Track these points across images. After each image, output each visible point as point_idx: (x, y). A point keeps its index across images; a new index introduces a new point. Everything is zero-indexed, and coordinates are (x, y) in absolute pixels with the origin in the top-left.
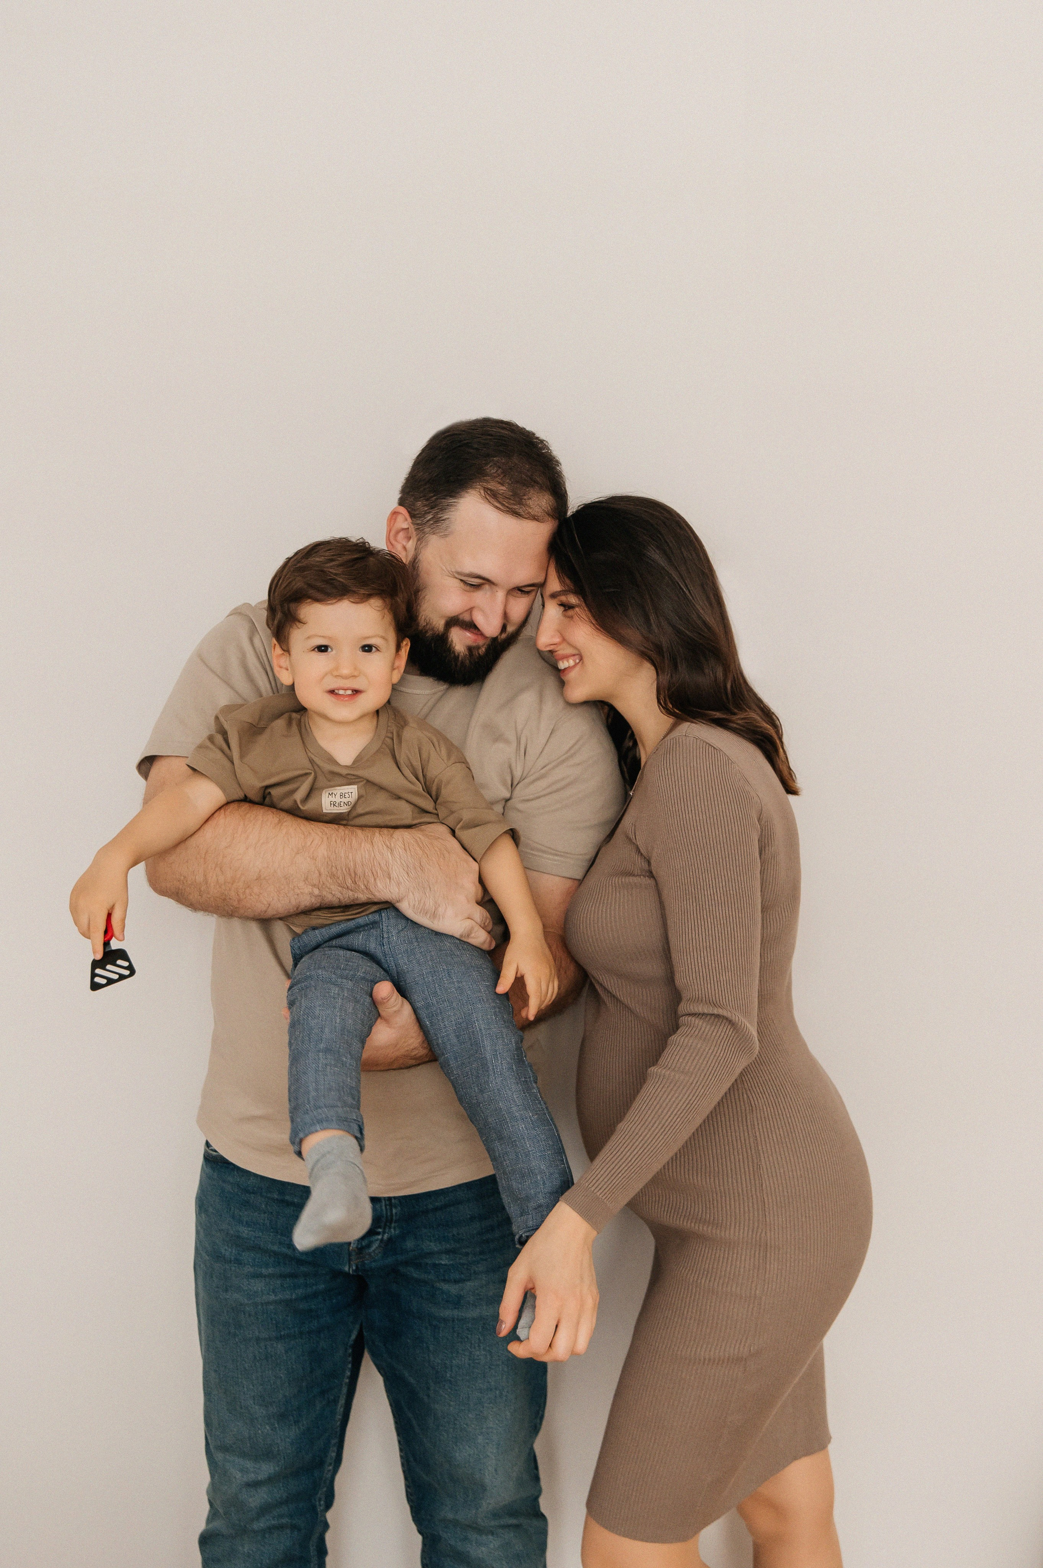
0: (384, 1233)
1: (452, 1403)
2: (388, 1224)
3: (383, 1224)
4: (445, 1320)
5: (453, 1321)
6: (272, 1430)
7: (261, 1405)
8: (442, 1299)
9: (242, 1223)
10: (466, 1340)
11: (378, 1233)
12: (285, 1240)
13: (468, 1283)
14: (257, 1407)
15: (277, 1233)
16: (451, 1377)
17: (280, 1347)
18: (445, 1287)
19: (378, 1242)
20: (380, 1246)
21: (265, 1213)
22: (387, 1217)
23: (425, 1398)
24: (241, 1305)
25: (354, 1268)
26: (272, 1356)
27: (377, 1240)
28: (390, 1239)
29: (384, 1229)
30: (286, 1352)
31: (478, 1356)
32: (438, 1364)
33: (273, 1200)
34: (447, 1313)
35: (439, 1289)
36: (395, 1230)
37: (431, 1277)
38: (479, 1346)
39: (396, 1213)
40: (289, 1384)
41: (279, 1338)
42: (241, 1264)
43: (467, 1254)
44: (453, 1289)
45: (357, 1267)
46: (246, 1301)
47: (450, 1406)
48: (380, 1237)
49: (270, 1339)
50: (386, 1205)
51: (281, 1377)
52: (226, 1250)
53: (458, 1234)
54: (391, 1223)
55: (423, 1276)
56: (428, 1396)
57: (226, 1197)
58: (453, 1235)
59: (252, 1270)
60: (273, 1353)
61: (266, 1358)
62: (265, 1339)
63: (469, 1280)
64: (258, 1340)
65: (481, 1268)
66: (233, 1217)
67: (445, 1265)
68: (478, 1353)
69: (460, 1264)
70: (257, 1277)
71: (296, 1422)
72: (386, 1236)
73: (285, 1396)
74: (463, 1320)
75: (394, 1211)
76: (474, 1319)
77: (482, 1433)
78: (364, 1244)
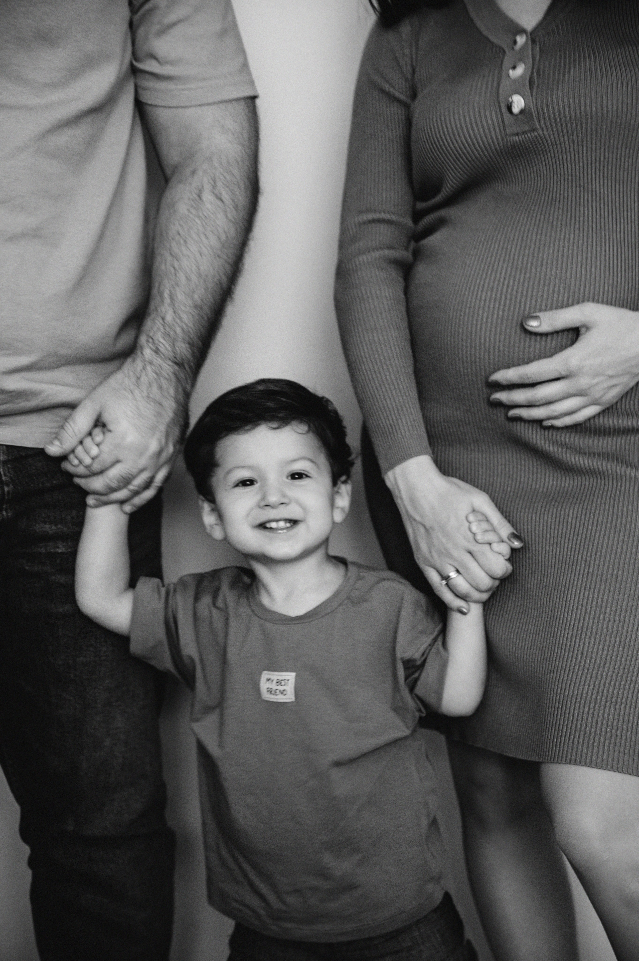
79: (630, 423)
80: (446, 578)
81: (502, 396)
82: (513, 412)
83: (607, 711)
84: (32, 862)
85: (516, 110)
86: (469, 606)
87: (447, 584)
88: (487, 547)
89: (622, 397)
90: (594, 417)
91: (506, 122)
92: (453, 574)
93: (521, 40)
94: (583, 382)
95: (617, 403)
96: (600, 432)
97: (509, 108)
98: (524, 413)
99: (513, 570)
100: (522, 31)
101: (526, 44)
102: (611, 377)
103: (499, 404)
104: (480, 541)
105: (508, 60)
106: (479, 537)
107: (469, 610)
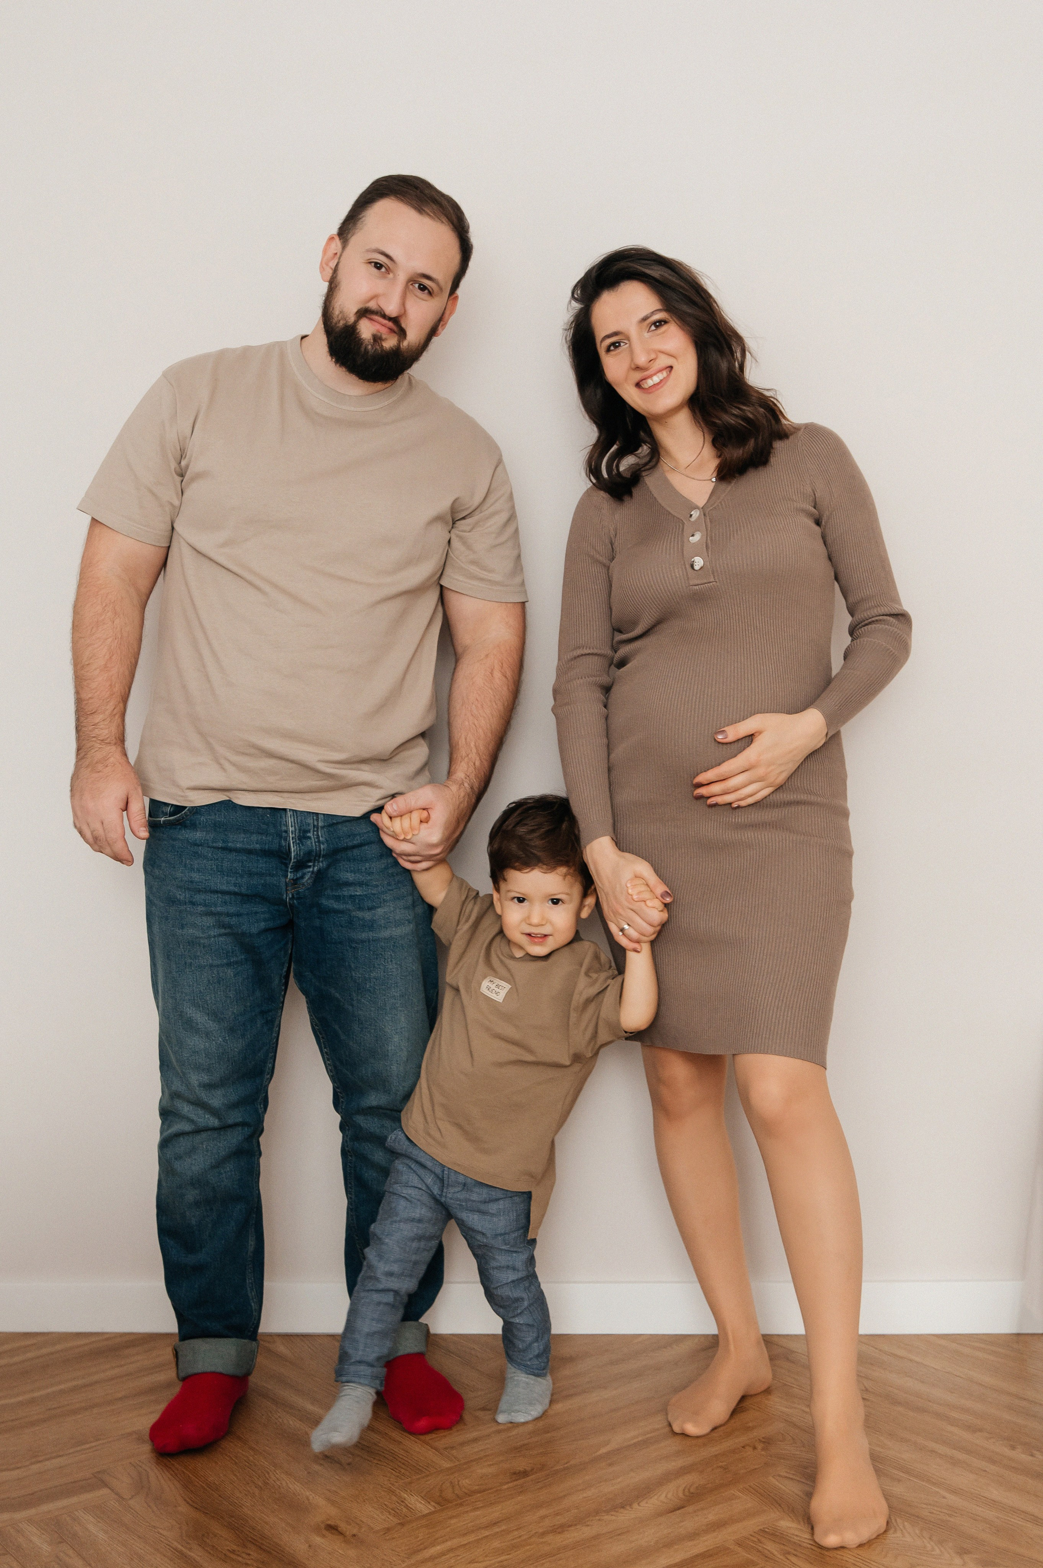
0: (314, 866)
1: (372, 1009)
2: (317, 858)
3: (313, 858)
4: (362, 941)
5: (369, 941)
6: (224, 1041)
7: (214, 1021)
8: (359, 924)
9: (194, 870)
10: (380, 956)
11: (310, 867)
12: (231, 880)
13: (379, 910)
14: (211, 1023)
15: (224, 874)
16: (371, 987)
17: (230, 972)
18: (360, 914)
19: (310, 874)
20: (311, 877)
21: (212, 860)
22: (316, 852)
23: (350, 1008)
24: (197, 938)
25: (290, 896)
26: (223, 980)
27: (309, 872)
28: (319, 871)
29: (314, 863)
30: (235, 976)
31: (391, 969)
32: (359, 977)
33: (218, 848)
34: (364, 936)
35: (356, 917)
36: (323, 864)
37: (350, 907)
38: (391, 961)
39: (324, 849)
40: (237, 1002)
41: (229, 965)
42: (195, 905)
43: (377, 886)
44: (367, 915)
45: (293, 895)
46: (201, 935)
47: (371, 1011)
48: (311, 869)
49: (222, 966)
50: (315, 842)
51: (230, 997)
52: (180, 895)
53: (370, 868)
54: (319, 857)
55: (341, 907)
56: (352, 1005)
57: (178, 852)
58: (366, 869)
59: (203, 909)
60: (223, 978)
61: (219, 982)
62: (218, 966)
63: (380, 907)
64: (211, 966)
65: (388, 897)
66: (185, 866)
67: (360, 895)
68: (391, 967)
69: (372, 894)
70: (209, 915)
71: (243, 1036)
72: (316, 868)
73: (233, 1013)
74: (377, 940)
75: (322, 847)
76: (385, 939)
77: (397, 1033)
78: (298, 876)
79: (792, 797)
80: (622, 930)
81: (702, 791)
82: (710, 801)
83: (786, 1014)
84: (342, 1127)
85: (697, 567)
86: (641, 946)
87: (623, 934)
88: (643, 904)
89: (789, 778)
90: (769, 795)
91: (689, 576)
92: (626, 927)
93: (695, 514)
94: (760, 771)
95: (785, 783)
96: (774, 806)
97: (692, 566)
98: (720, 800)
99: (669, 917)
100: (696, 507)
101: (699, 517)
102: (780, 765)
103: (701, 797)
104: (636, 900)
105: (688, 530)
106: (635, 897)
107: (641, 950)
